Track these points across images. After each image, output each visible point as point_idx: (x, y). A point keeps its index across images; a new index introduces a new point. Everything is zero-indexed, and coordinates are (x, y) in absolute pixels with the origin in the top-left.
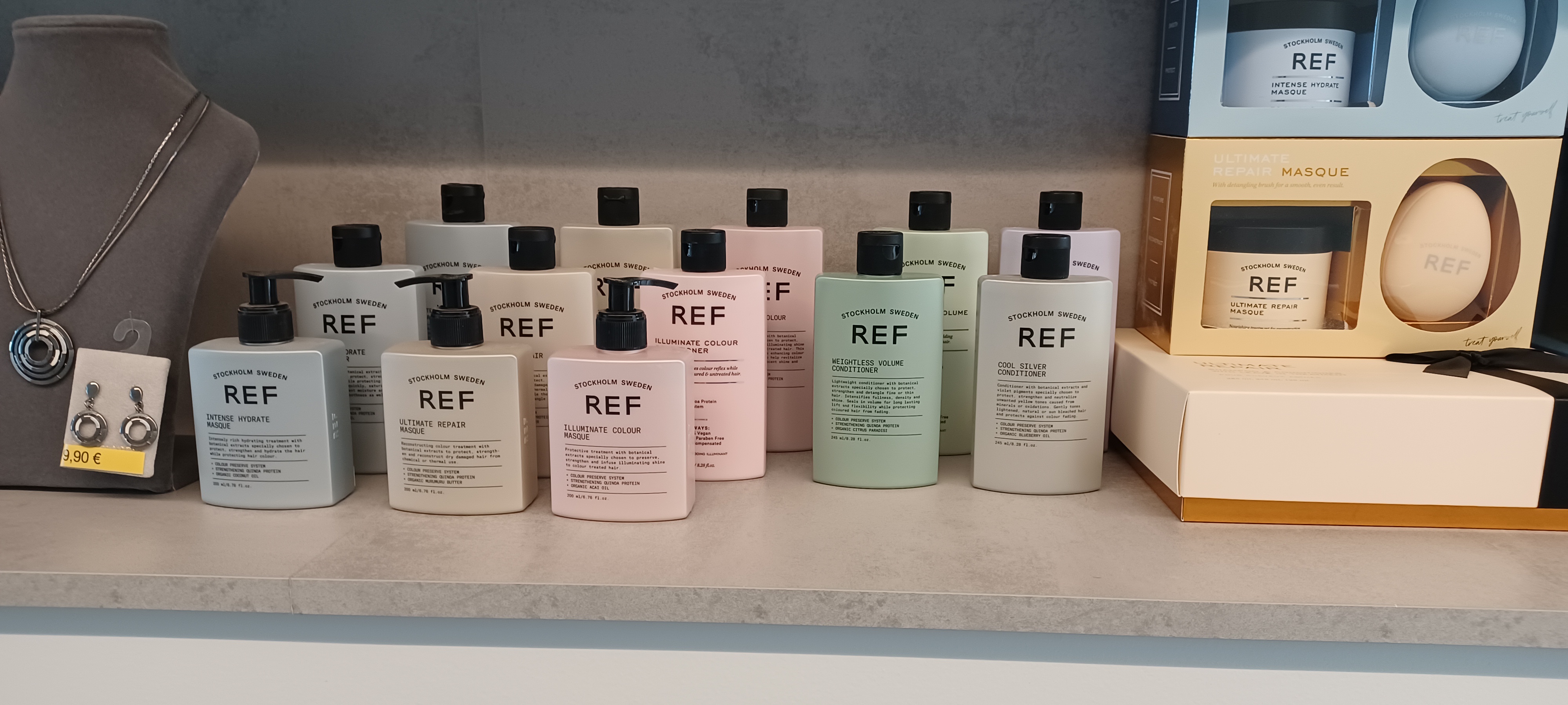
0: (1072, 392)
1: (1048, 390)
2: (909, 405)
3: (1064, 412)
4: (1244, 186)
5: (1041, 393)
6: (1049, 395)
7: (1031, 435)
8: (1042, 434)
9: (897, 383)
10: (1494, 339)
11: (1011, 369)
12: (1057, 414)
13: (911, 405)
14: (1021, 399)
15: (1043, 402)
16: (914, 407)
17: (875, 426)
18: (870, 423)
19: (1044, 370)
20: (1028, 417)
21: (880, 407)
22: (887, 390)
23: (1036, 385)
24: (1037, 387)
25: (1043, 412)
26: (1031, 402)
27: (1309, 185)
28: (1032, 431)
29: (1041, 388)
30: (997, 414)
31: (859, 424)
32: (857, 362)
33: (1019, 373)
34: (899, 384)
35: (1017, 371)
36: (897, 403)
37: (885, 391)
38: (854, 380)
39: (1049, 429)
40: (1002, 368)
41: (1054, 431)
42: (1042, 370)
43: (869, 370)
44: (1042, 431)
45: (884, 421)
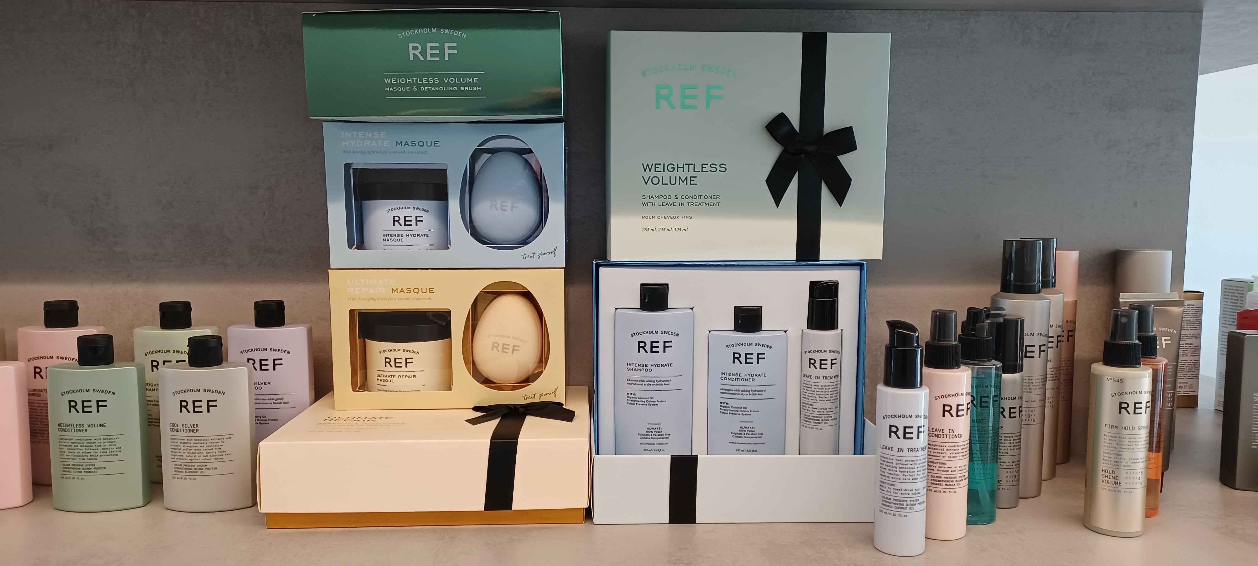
0: (219, 442)
1: (201, 442)
2: (112, 453)
3: (214, 456)
4: (368, 300)
5: (197, 443)
6: (202, 445)
7: (192, 472)
8: (200, 471)
9: (102, 439)
10: (542, 395)
11: (176, 428)
12: (209, 457)
13: (114, 453)
14: (184, 448)
15: (199, 450)
16: (117, 455)
17: (88, 469)
18: (84, 467)
19: (197, 428)
20: (190, 460)
21: (91, 456)
22: (95, 444)
23: (193, 438)
24: (194, 440)
25: (199, 456)
26: (191, 450)
27: (409, 299)
28: (193, 469)
29: (197, 440)
30: (172, 458)
31: (77, 468)
32: (73, 425)
33: (182, 430)
34: (104, 439)
35: (181, 429)
36: (103, 452)
37: (94, 445)
38: (72, 438)
39: (204, 468)
40: (172, 427)
41: (208, 469)
42: (196, 428)
43: (81, 431)
44: (200, 469)
45: (94, 465)
